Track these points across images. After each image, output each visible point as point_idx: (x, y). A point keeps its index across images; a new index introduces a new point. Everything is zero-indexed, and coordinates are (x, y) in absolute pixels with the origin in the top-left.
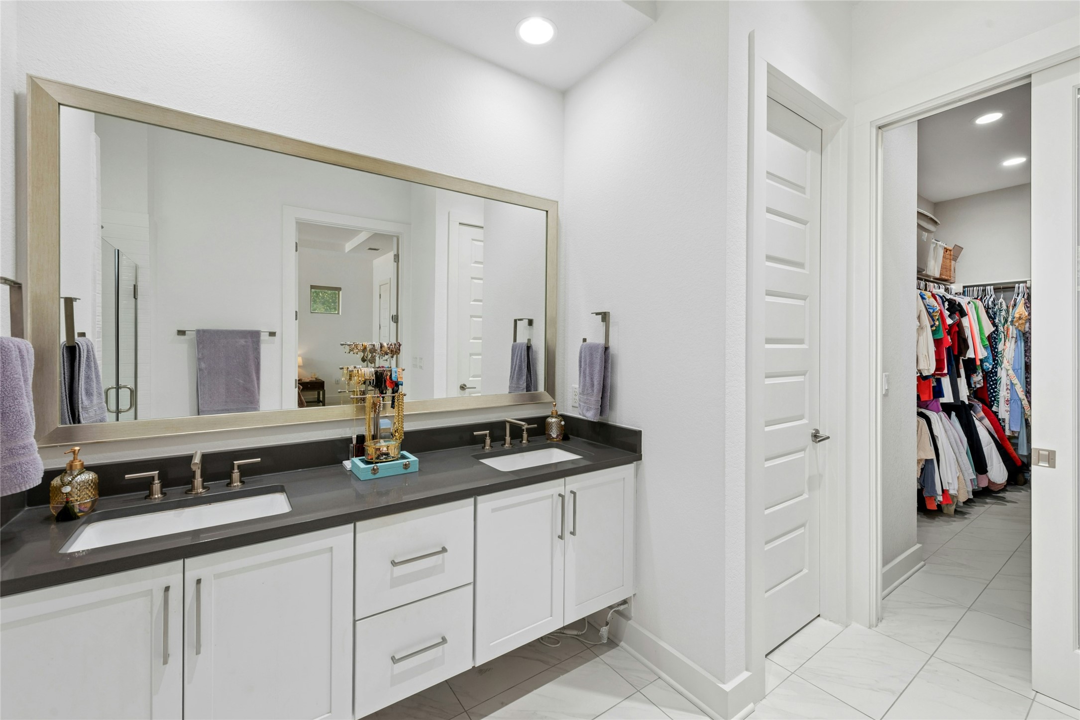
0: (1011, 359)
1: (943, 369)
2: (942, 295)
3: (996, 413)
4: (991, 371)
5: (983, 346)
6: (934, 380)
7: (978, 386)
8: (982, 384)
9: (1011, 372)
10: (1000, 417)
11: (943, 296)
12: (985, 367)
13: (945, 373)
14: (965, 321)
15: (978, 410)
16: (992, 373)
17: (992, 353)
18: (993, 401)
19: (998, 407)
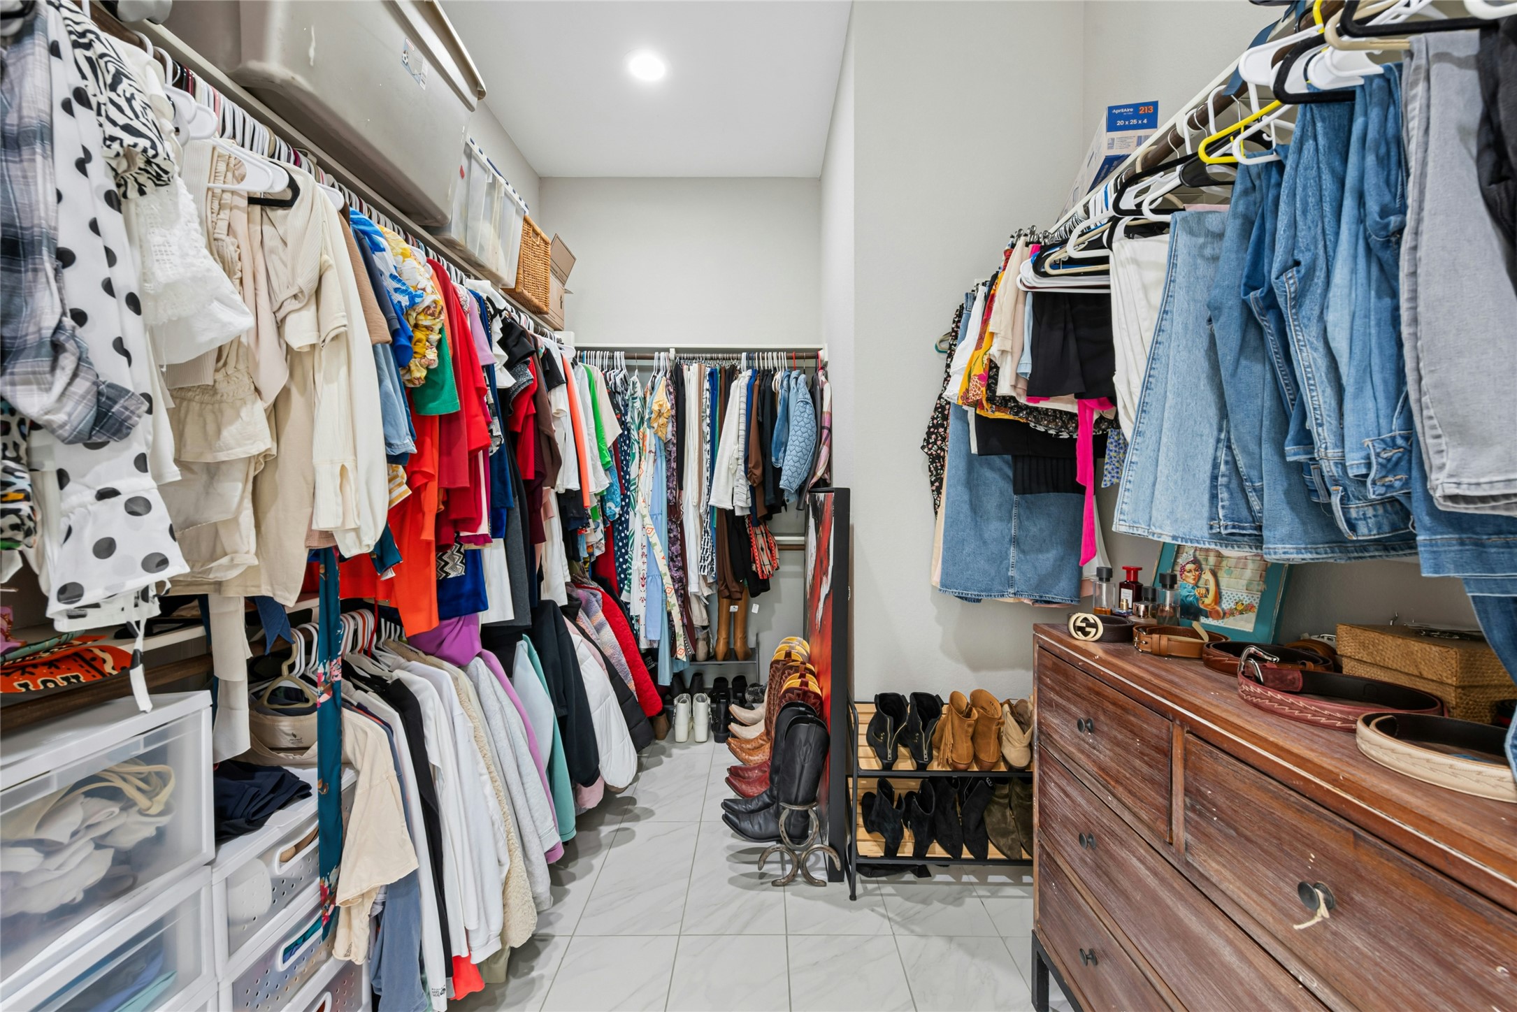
0: (648, 494)
1: (477, 523)
2: (484, 296)
3: (625, 607)
4: (620, 518)
5: (603, 465)
6: (458, 558)
7: (597, 553)
8: (603, 549)
9: (648, 520)
10: (632, 613)
11: (488, 299)
12: (608, 511)
13: (484, 536)
14: (558, 399)
15: (594, 609)
16: (621, 524)
17: (620, 482)
18: (622, 581)
19: (629, 592)
